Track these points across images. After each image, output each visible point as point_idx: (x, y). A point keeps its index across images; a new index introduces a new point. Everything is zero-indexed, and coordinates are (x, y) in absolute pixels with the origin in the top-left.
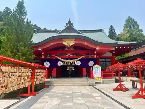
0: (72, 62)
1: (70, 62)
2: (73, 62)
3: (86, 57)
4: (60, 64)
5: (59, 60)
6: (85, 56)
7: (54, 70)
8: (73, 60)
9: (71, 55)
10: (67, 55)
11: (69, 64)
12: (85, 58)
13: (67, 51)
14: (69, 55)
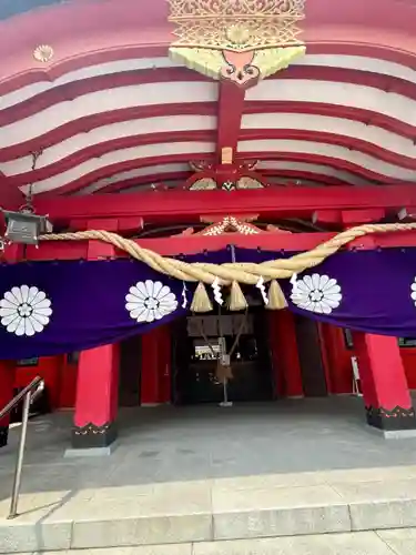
0: (267, 285)
1: (248, 279)
2: (275, 285)
3: (376, 235)
4: (147, 303)
5: (145, 272)
6: (370, 228)
7: (96, 364)
8: (273, 268)
9: (247, 230)
10: (215, 231)
11: (239, 301)
12: (370, 244)
13: (203, 194)
14: (230, 229)
